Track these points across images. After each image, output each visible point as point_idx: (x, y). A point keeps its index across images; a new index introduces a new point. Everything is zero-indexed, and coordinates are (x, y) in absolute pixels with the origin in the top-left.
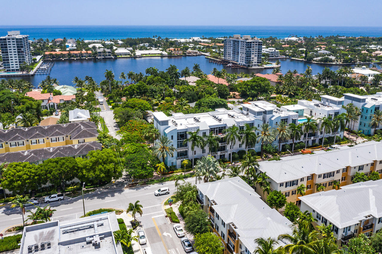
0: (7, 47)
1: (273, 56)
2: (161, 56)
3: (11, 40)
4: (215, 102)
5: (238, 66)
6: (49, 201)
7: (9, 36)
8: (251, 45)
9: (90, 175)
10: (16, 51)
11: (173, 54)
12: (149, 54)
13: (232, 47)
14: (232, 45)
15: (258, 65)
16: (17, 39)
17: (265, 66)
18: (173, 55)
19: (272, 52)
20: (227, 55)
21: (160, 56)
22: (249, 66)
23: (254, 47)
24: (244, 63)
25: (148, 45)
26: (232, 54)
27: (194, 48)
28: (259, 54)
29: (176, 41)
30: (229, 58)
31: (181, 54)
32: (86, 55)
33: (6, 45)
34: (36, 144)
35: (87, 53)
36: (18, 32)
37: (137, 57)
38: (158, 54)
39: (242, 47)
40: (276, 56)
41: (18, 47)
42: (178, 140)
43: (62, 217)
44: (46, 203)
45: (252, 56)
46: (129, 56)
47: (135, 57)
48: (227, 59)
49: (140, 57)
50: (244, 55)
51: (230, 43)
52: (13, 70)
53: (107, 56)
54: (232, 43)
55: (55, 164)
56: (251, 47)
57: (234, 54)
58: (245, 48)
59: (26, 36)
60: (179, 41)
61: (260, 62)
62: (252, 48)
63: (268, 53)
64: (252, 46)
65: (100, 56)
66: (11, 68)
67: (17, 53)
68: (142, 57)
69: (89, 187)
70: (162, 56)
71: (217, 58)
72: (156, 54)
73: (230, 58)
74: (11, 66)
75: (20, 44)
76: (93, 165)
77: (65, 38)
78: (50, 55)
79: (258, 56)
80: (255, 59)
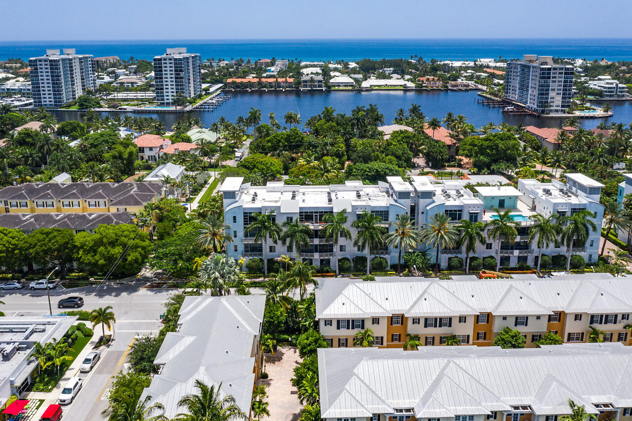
0: (162, 71)
1: (611, 96)
2: (403, 90)
3: (168, 61)
4: (377, 169)
5: (525, 112)
6: (33, 287)
7: (168, 55)
8: (549, 74)
9: (86, 258)
10: (174, 76)
11: (425, 86)
12: (386, 85)
13: (518, 77)
14: (518, 74)
15: (562, 111)
16: (175, 60)
17: (578, 113)
18: (425, 88)
19: (609, 88)
20: (511, 91)
21: (401, 90)
22: (543, 112)
23: (555, 77)
24: (535, 106)
25: (392, 71)
26: (519, 89)
27: (471, 78)
28: (566, 90)
29: (445, 65)
30: (513, 95)
31: (440, 88)
32: (284, 85)
33: (161, 67)
34: (69, 207)
35: (286, 82)
36: (184, 50)
37: (363, 91)
38: (401, 86)
39: (534, 78)
40: (618, 96)
41: (176, 71)
42: (245, 224)
43: (29, 312)
44: (31, 289)
45: (552, 94)
46: (351, 88)
47: (360, 90)
48: (510, 98)
49: (367, 90)
50: (536, 93)
51: (516, 70)
52: (168, 104)
53: (316, 87)
54: (519, 69)
55: (45, 236)
56: (549, 78)
57: (521, 89)
58: (538, 79)
59: (193, 55)
60: (450, 65)
61: (567, 106)
62: (551, 79)
63: (602, 89)
64: (552, 75)
65: (305, 86)
66: (166, 101)
67: (174, 80)
68: (371, 90)
69: (98, 277)
70: (406, 89)
71: (496, 95)
72: (397, 86)
73: (514, 97)
74: (165, 98)
75: (179, 66)
76: (94, 246)
77: (273, 59)
78: (234, 83)
79: (564, 94)
80: (556, 99)
